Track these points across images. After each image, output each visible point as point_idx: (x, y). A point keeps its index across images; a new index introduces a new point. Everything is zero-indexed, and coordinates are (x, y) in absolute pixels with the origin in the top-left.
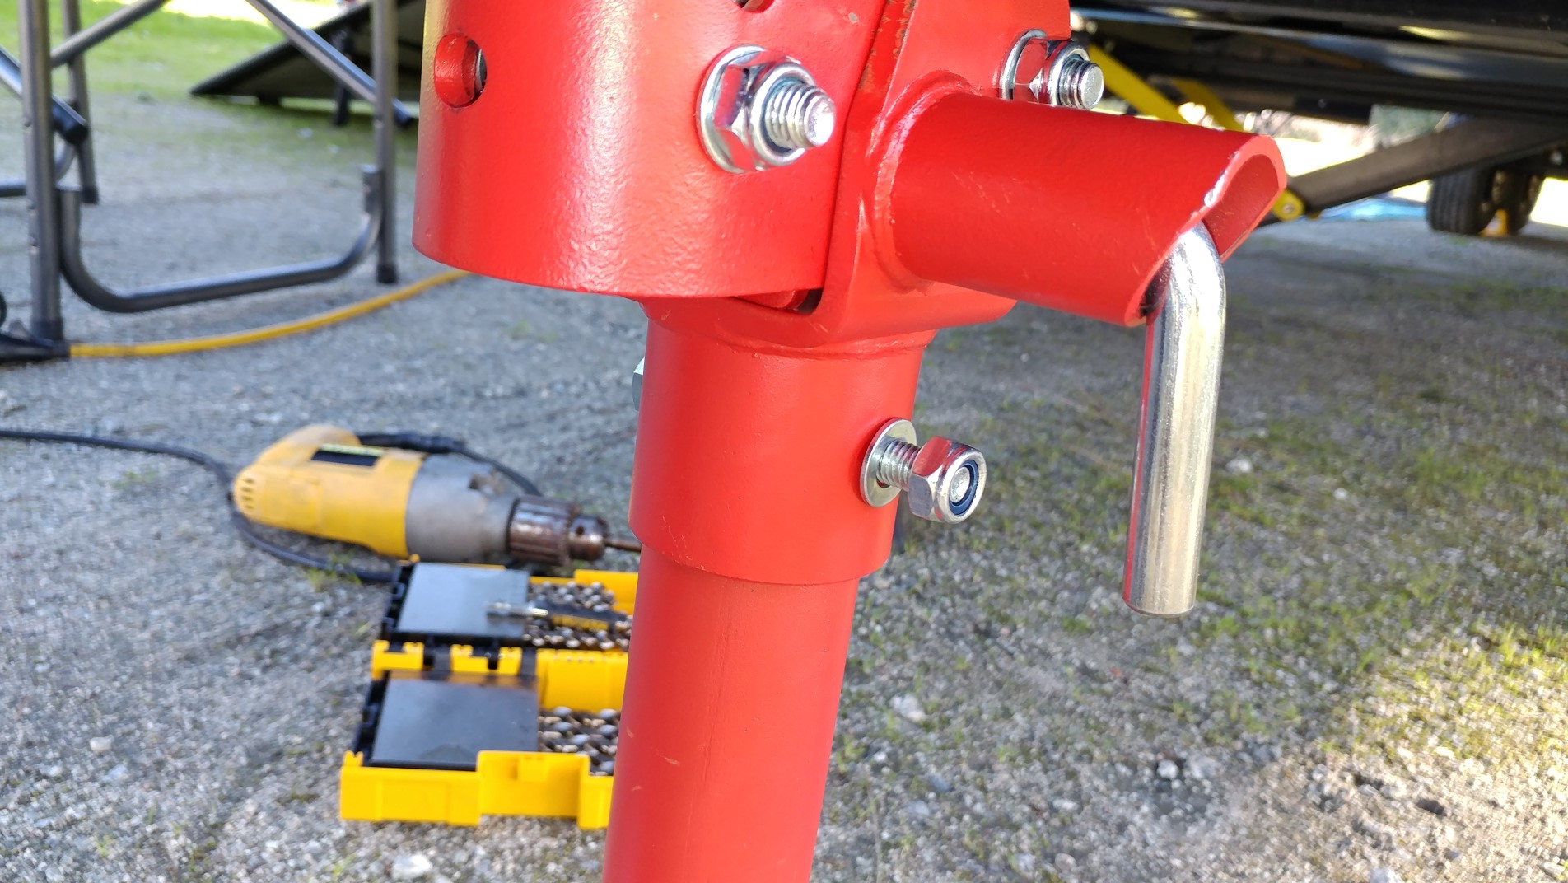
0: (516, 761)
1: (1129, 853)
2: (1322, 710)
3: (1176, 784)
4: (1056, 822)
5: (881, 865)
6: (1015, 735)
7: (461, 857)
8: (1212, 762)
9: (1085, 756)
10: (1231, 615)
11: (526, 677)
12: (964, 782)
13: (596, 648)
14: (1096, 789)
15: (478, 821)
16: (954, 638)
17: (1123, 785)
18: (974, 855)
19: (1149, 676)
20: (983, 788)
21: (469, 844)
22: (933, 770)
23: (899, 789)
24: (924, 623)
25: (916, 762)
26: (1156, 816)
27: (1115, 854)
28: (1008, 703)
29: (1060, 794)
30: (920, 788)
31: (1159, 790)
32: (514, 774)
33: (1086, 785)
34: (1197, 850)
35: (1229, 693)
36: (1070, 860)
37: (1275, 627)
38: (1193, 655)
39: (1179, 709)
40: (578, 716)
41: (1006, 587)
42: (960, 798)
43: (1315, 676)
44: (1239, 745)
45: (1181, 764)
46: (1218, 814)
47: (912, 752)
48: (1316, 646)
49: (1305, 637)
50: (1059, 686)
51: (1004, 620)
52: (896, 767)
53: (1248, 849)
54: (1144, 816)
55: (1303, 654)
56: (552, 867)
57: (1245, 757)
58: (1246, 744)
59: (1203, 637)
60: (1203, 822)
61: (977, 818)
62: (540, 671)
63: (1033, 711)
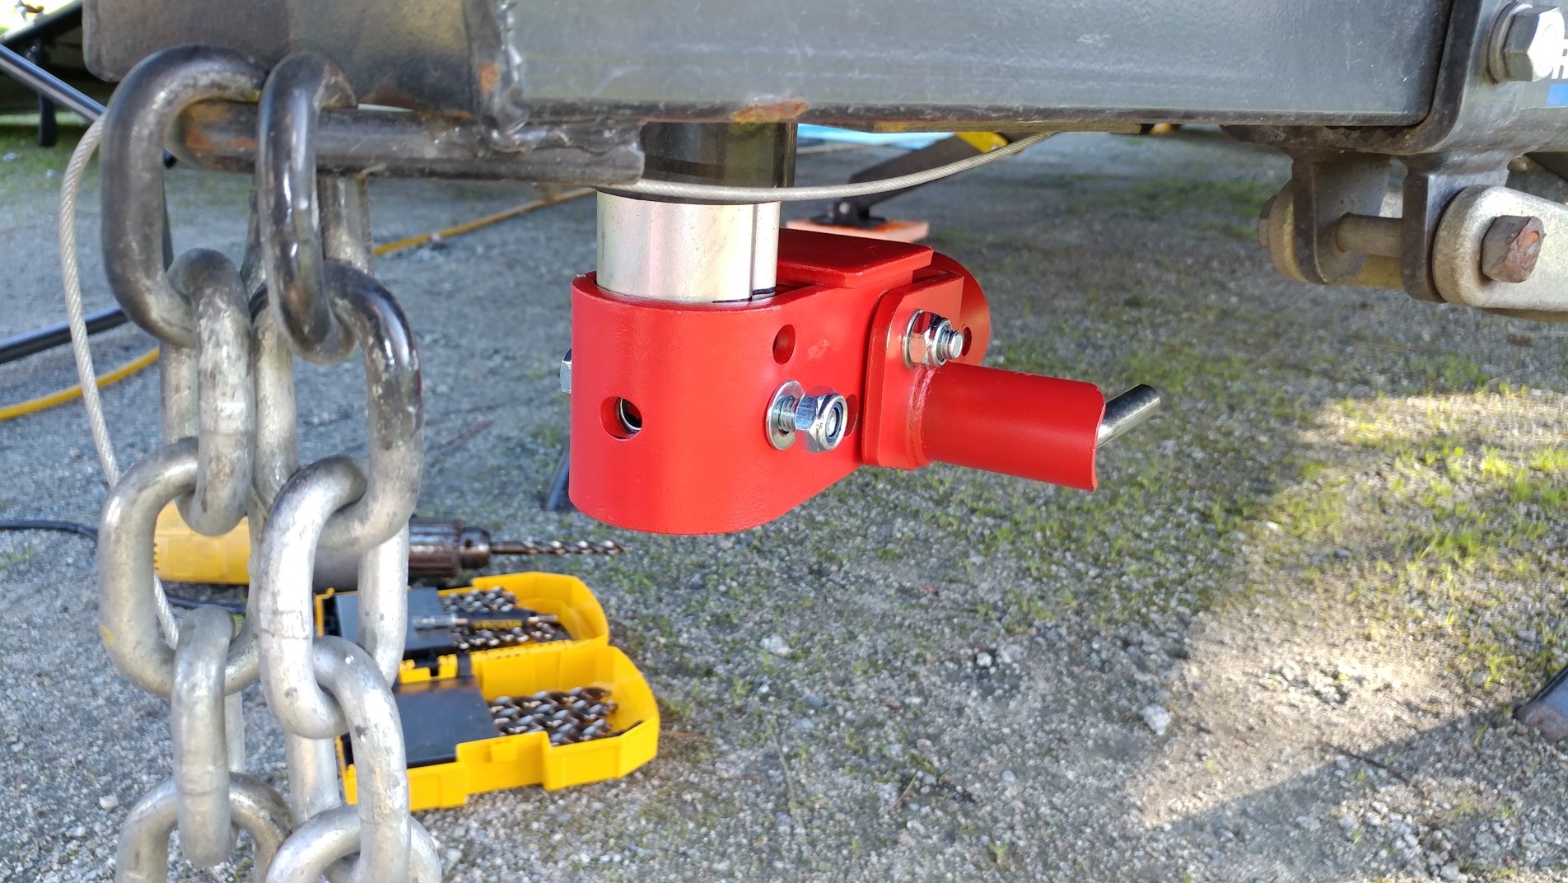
0: (489, 747)
1: (970, 730)
2: (1091, 593)
3: (993, 670)
4: (910, 715)
5: (789, 773)
6: (863, 652)
7: (459, 832)
8: (1017, 648)
9: (919, 659)
10: (1006, 525)
11: (464, 676)
12: (833, 697)
13: (515, 643)
14: (934, 684)
15: (465, 800)
16: (796, 581)
17: (953, 678)
18: (855, 752)
19: (954, 586)
20: (848, 699)
21: (461, 821)
22: (807, 692)
23: (785, 712)
24: (769, 573)
25: (792, 688)
26: (984, 697)
27: (960, 732)
28: (851, 627)
29: (907, 693)
30: (802, 708)
31: (981, 677)
32: (488, 757)
33: (926, 683)
34: (1019, 718)
35: (1018, 591)
36: (928, 743)
37: (1043, 530)
38: (984, 564)
39: (982, 609)
40: (518, 702)
41: (826, 530)
42: (834, 709)
43: (1080, 566)
44: (1033, 631)
45: (993, 653)
46: (1029, 688)
47: (788, 680)
48: (1077, 540)
49: (1067, 535)
50: (887, 606)
51: (831, 559)
52: (779, 695)
53: (1056, 711)
54: (975, 699)
55: (1068, 549)
56: (535, 825)
57: (1040, 640)
58: (1039, 630)
59: (988, 548)
60: (1019, 697)
61: (850, 723)
62: (475, 671)
63: (871, 630)
